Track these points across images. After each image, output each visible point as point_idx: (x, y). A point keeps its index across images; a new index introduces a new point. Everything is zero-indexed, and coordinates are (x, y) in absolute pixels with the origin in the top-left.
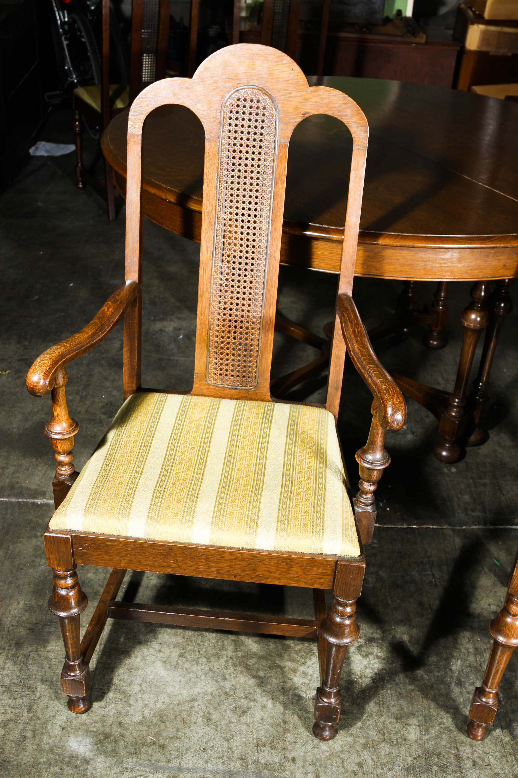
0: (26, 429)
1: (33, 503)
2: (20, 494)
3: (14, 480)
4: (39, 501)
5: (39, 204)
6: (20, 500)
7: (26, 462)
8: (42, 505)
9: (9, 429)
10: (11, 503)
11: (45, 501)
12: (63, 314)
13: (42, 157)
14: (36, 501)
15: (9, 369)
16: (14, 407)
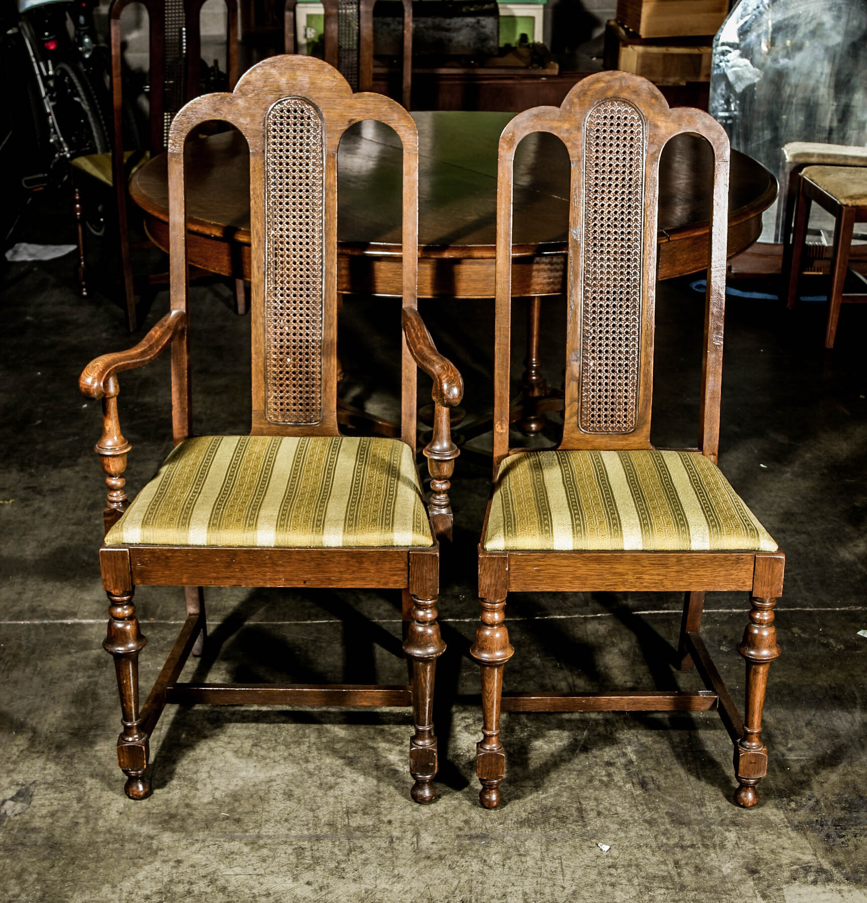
0: (44, 555)
1: (62, 624)
2: (46, 616)
3: (35, 604)
4: (69, 622)
5: (28, 318)
6: (46, 622)
7: (48, 587)
8: (73, 625)
9: (21, 557)
10: (34, 625)
11: (77, 621)
12: (77, 438)
13: (24, 263)
14: (65, 621)
15: (13, 498)
16: (24, 534)
